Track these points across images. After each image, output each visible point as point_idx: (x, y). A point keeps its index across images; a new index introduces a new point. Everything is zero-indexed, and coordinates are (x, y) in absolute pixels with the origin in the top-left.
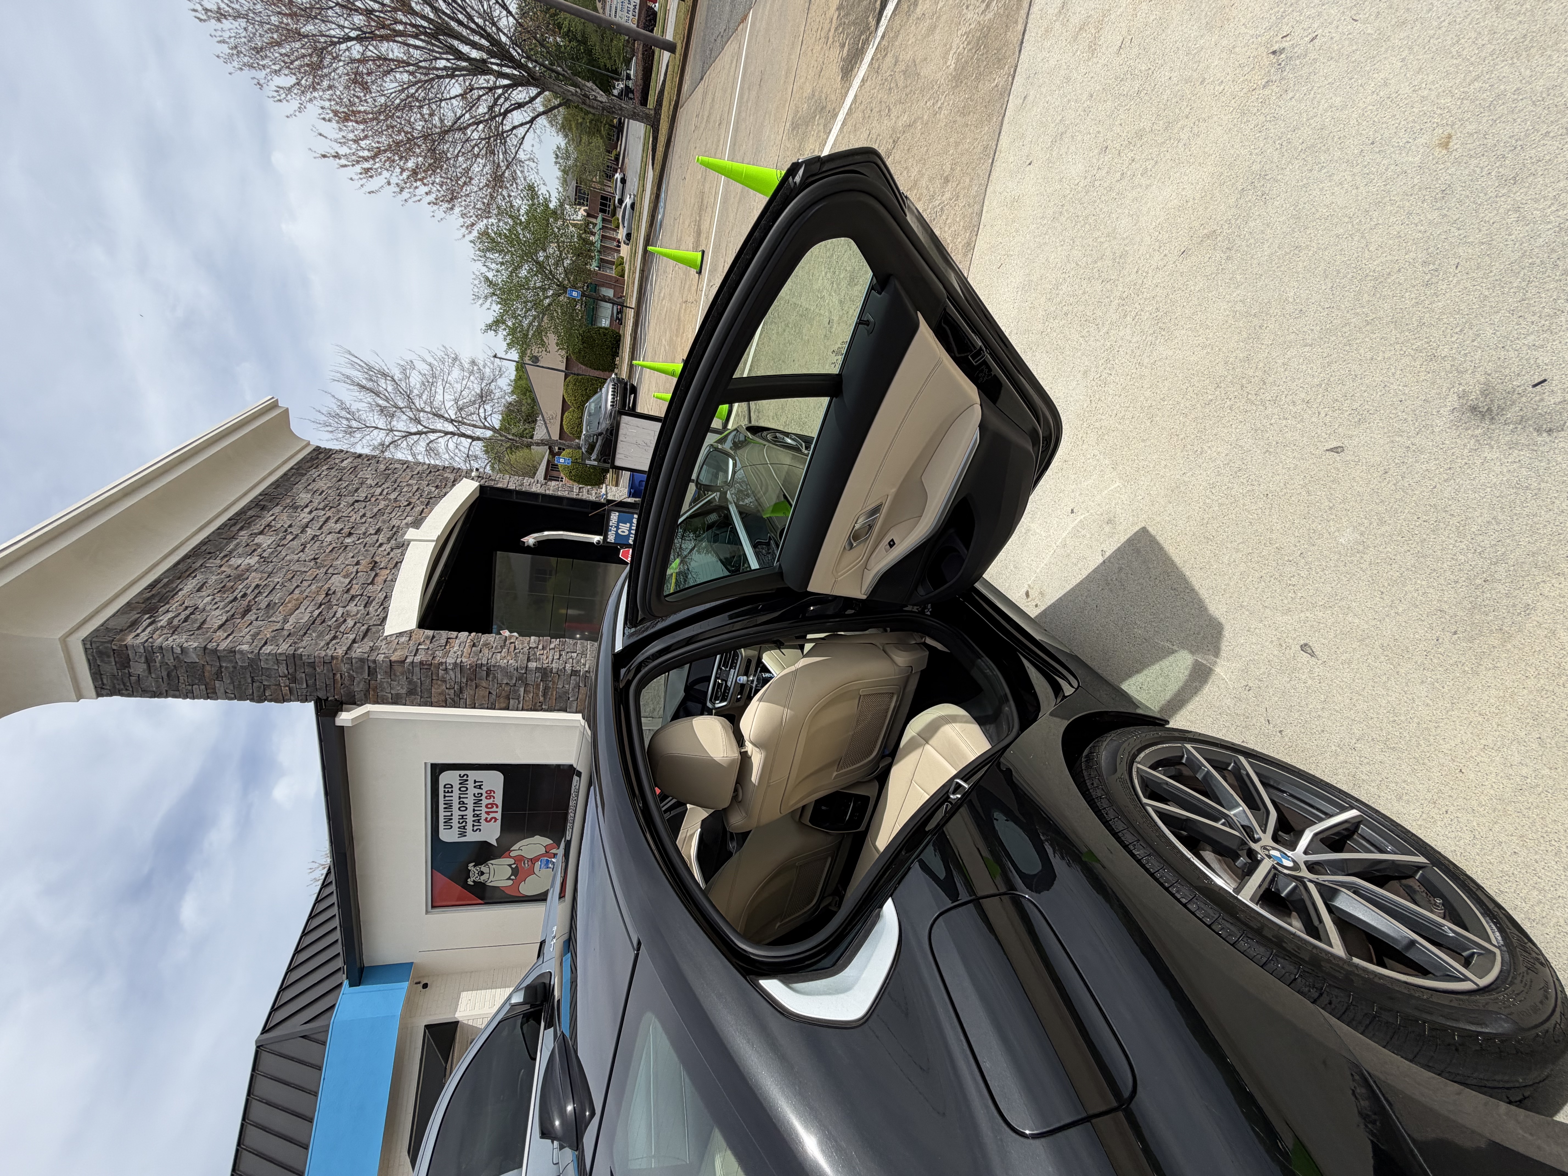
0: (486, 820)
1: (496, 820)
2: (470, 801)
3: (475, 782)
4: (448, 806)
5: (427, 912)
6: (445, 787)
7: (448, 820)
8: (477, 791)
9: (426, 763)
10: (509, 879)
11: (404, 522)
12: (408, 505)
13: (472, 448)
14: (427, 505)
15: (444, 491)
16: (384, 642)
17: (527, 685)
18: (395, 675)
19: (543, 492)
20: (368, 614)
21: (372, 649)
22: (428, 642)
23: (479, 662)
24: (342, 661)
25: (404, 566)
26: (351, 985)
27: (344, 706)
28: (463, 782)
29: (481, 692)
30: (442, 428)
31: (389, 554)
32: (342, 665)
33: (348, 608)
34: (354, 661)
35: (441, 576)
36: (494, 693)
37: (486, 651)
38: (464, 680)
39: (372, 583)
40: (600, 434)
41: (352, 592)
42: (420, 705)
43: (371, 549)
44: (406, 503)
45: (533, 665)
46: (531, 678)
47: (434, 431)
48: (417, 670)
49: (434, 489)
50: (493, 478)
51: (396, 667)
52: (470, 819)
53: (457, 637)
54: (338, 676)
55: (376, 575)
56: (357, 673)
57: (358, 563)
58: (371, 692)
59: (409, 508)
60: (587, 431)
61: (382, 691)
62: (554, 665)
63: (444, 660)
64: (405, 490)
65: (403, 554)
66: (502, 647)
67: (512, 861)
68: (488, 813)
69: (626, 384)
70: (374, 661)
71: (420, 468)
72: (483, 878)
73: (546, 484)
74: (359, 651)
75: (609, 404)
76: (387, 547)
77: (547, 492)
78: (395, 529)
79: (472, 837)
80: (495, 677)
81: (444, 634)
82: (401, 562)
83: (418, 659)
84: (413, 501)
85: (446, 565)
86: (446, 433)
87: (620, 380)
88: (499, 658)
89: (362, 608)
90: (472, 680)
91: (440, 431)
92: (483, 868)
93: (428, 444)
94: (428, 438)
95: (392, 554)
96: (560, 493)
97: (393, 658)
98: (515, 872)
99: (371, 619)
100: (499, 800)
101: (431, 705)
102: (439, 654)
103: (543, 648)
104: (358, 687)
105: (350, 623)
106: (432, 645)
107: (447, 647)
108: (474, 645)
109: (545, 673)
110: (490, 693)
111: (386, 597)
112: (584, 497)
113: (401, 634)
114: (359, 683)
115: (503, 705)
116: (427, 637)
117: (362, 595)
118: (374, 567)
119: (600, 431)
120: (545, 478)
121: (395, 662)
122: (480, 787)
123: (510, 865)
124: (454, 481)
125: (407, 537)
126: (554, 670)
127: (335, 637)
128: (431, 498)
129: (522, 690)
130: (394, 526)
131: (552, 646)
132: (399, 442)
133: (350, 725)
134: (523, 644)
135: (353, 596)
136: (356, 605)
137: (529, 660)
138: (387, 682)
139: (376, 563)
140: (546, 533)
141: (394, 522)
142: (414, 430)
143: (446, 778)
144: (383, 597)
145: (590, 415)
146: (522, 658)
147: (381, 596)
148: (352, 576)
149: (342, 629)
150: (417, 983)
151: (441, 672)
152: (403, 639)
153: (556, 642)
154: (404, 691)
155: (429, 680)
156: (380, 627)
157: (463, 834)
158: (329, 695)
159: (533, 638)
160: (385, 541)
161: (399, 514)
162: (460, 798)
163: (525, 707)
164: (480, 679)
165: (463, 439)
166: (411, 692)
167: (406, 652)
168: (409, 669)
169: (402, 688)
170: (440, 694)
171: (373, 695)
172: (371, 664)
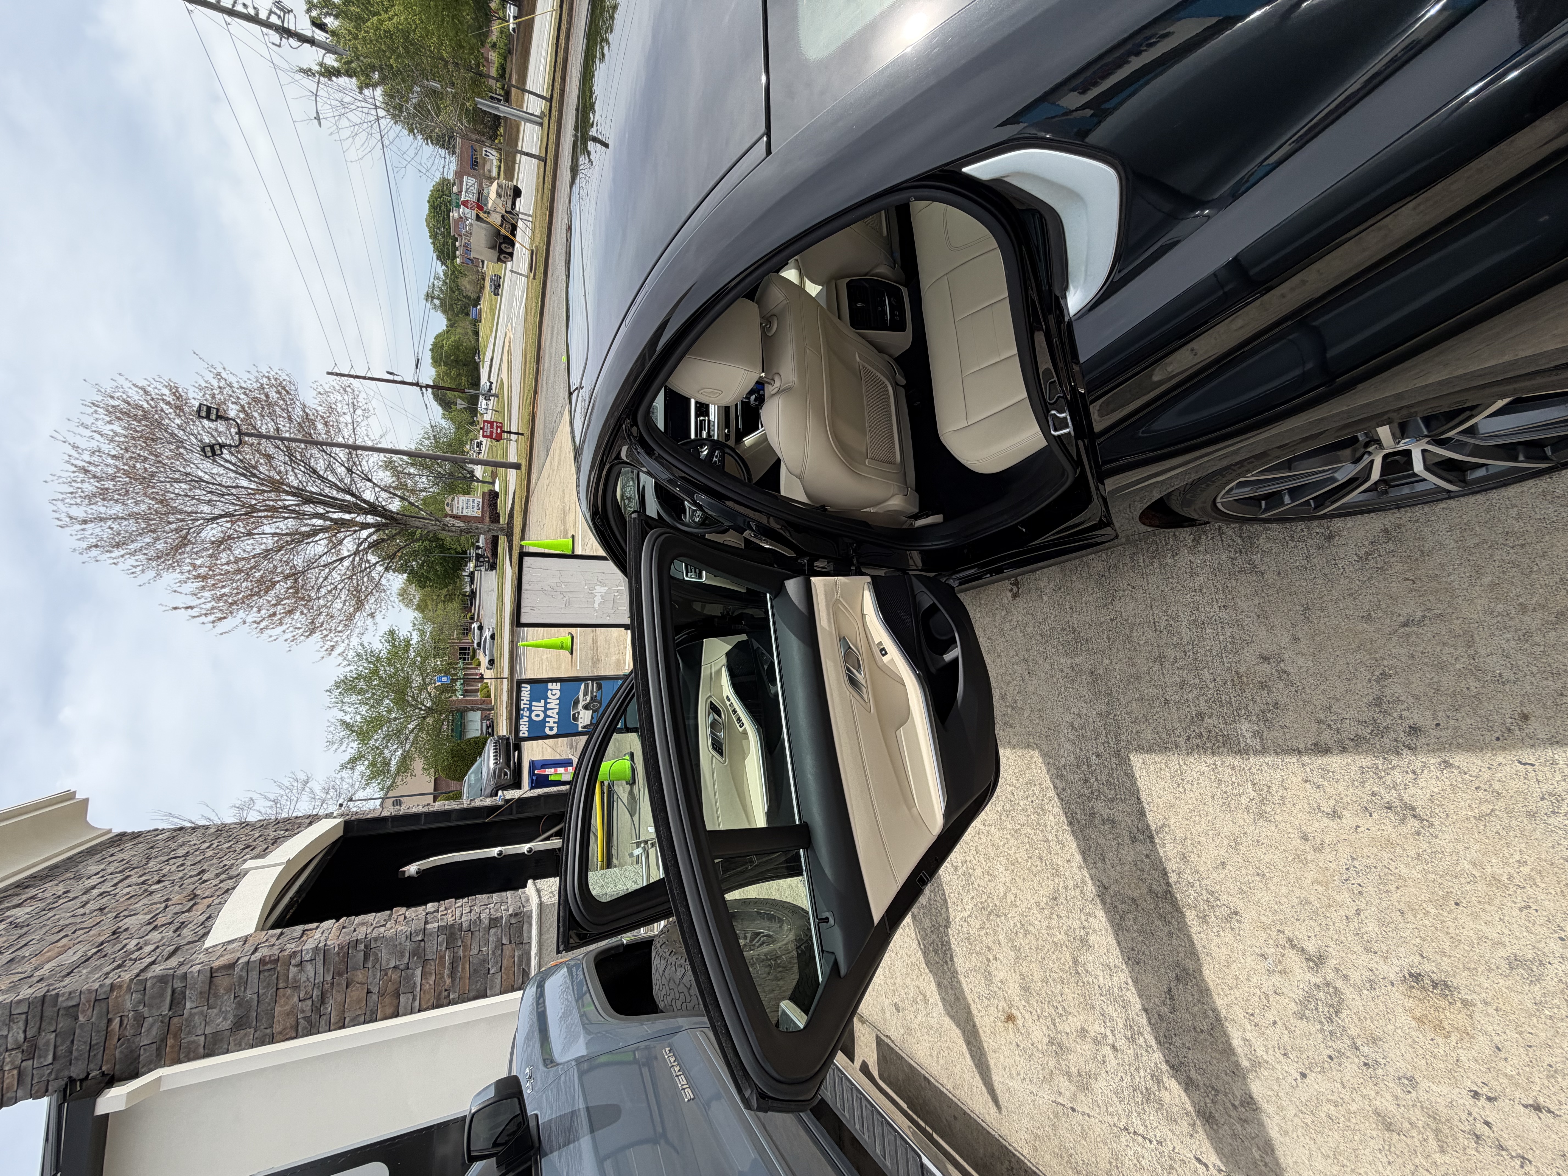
11: (241, 859)
14: (273, 844)
15: (297, 831)
16: (203, 954)
17: (425, 962)
18: (216, 996)
20: (179, 936)
21: (182, 964)
22: (273, 939)
23: (353, 939)
24: (129, 988)
25: (238, 890)
27: (116, 1083)
29: (356, 993)
31: (216, 886)
32: (128, 997)
33: (146, 938)
34: (149, 984)
36: (376, 990)
37: (362, 929)
38: (329, 978)
39: (188, 911)
41: (156, 924)
42: (252, 1047)
43: (191, 886)
44: (244, 848)
45: (433, 926)
46: (432, 948)
48: (254, 974)
49: (282, 832)
50: (361, 809)
51: (220, 980)
53: (318, 927)
54: (116, 1022)
55: (196, 904)
56: (150, 1007)
57: (168, 901)
58: (170, 1042)
59: (248, 850)
61: (189, 1033)
62: (464, 920)
63: (298, 950)
64: (243, 839)
65: (237, 882)
66: (387, 921)
70: (184, 979)
71: (264, 823)
73: (434, 804)
74: (160, 968)
76: (214, 881)
78: (227, 867)
80: (377, 959)
81: (298, 929)
82: (234, 888)
83: (258, 955)
84: (255, 844)
88: (382, 931)
89: (170, 933)
90: (341, 975)
95: (221, 885)
97: (216, 964)
99: (184, 939)
101: (272, 1042)
102: (290, 946)
103: (446, 909)
104: (147, 1037)
105: (149, 949)
106: (279, 941)
107: (304, 936)
108: (344, 928)
109: (452, 931)
110: (369, 992)
111: (209, 918)
113: (230, 942)
114: (149, 1030)
115: (390, 1010)
116: (272, 936)
117: (171, 923)
118: (192, 899)
120: (433, 801)
121: (220, 969)
124: (310, 823)
125: (244, 868)
126: (465, 925)
127: (119, 967)
128: (279, 838)
129: (418, 972)
130: (225, 865)
131: (458, 905)
133: (120, 1108)
134: (416, 912)
135: (156, 927)
136: (160, 933)
137: (426, 923)
138: (201, 1013)
139: (196, 895)
140: (431, 859)
141: (226, 862)
144: (205, 918)
146: (417, 924)
147: (202, 917)
148: (158, 911)
149: (134, 957)
151: (292, 971)
152: (234, 945)
153: (463, 901)
154: (227, 1025)
155: (271, 992)
156: (198, 943)
158: (91, 1066)
159: (429, 904)
160: (212, 878)
161: (234, 856)
163: (424, 1006)
164: (355, 969)
166: (240, 1023)
167: (238, 955)
168: (240, 977)
169: (225, 1019)
170: (288, 1015)
171: (172, 1047)
172: (178, 984)
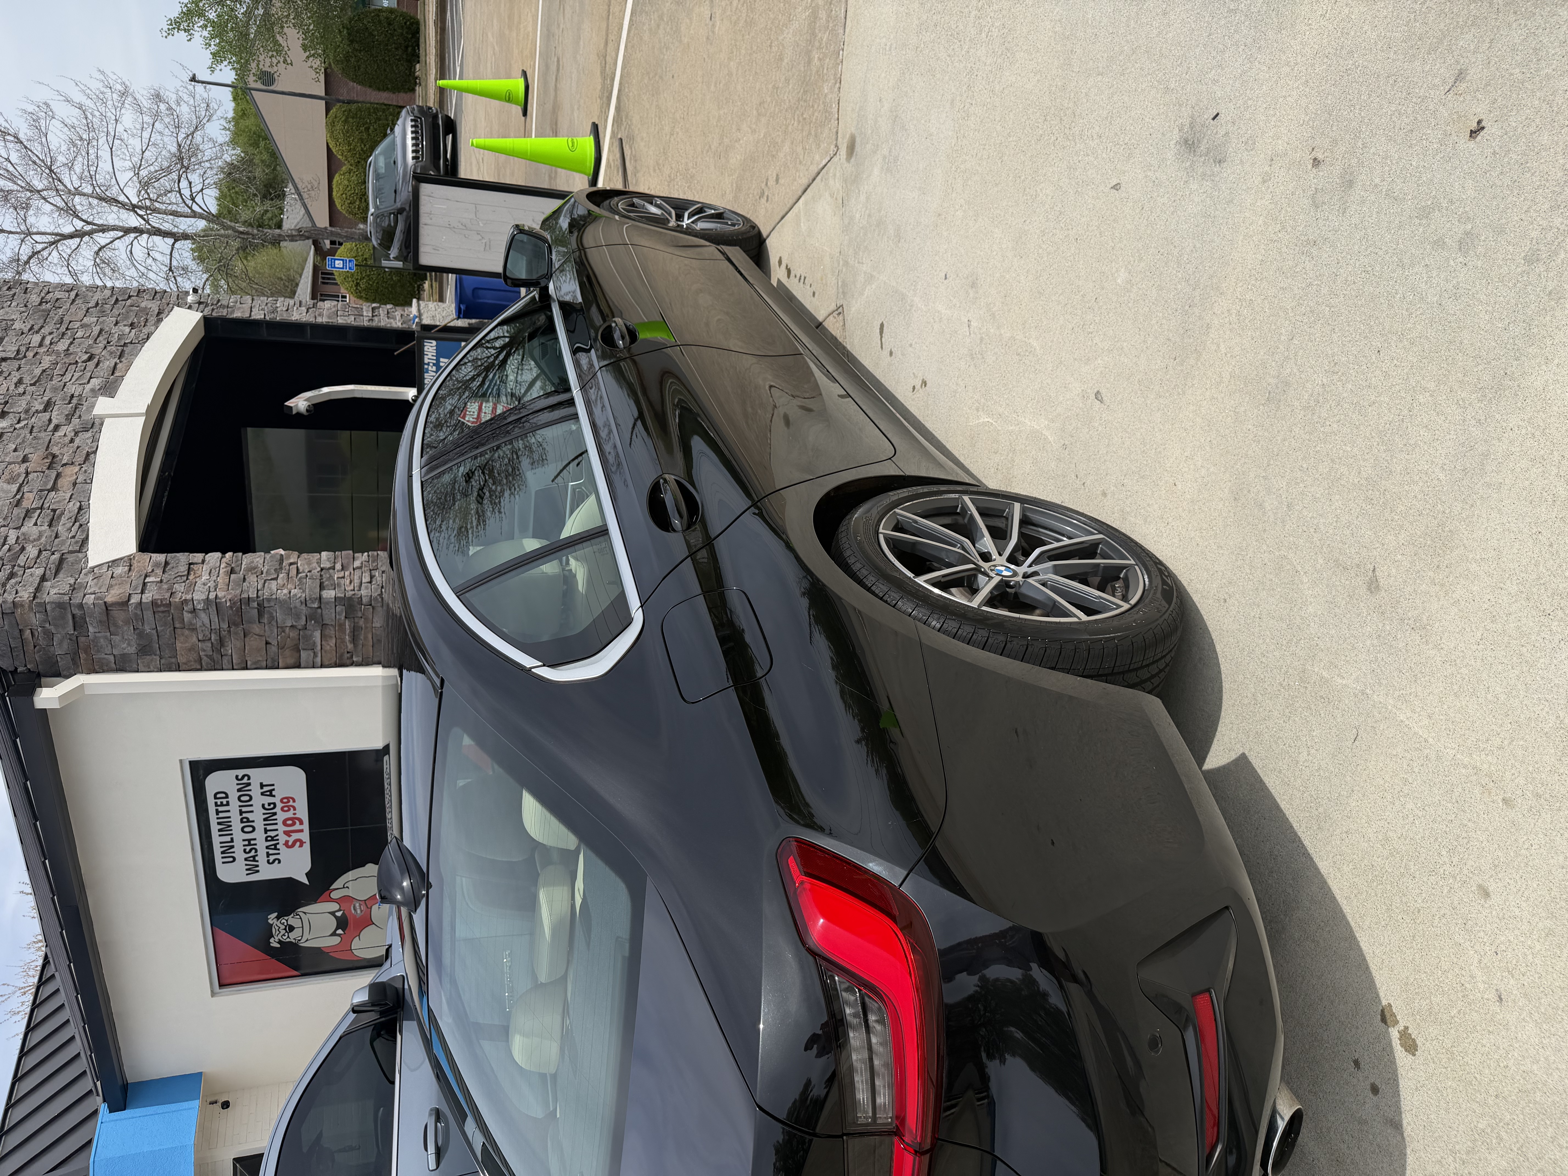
0: (286, 844)
1: (302, 843)
2: (257, 816)
3: (262, 786)
4: (225, 827)
5: (213, 994)
6: (216, 798)
7: (228, 849)
8: (268, 800)
9: (181, 761)
10: (334, 934)
11: (88, 387)
12: (90, 359)
13: (175, 254)
14: (120, 357)
15: (145, 331)
16: (91, 577)
17: (324, 626)
18: (115, 625)
19: (312, 320)
20: (56, 537)
21: (73, 588)
22: (159, 571)
23: (245, 595)
24: (31, 608)
25: (100, 458)
26: (112, 1110)
27: (43, 680)
28: (244, 787)
29: (254, 643)
30: (117, 223)
31: (72, 441)
32: (32, 615)
33: (24, 529)
34: (49, 608)
35: (162, 470)
36: (275, 642)
37: (252, 578)
38: (225, 626)
39: (54, 488)
40: (401, 211)
41: (26, 504)
42: (161, 670)
43: (43, 434)
44: (86, 357)
45: (329, 594)
46: (329, 615)
47: (104, 229)
48: (148, 615)
49: (127, 329)
50: (224, 303)
51: (116, 613)
52: (261, 845)
53: (203, 562)
54: (28, 633)
55: (58, 476)
56: (56, 626)
57: (25, 460)
58: (83, 656)
59: (91, 365)
60: (376, 207)
61: (98, 651)
62: (363, 592)
63: (189, 597)
64: (79, 334)
65: (96, 440)
66: (278, 571)
67: (334, 907)
68: (287, 833)
69: (435, 117)
70: (81, 606)
71: (98, 296)
72: (293, 936)
73: (314, 306)
74: (54, 591)
75: (410, 155)
76: (67, 430)
77: (319, 320)
78: (75, 401)
79: (267, 873)
80: (272, 618)
81: (182, 559)
82: (95, 452)
83: (147, 597)
84: (96, 351)
85: (167, 453)
86: (127, 231)
87: (425, 111)
88: (274, 588)
89: (46, 527)
90: (236, 625)
91: (114, 228)
92: (292, 920)
93: (97, 253)
94: (95, 242)
95: (77, 441)
96: (341, 321)
97: (109, 599)
98: (342, 923)
99: (63, 543)
100: (302, 810)
101: (178, 669)
102: (179, 588)
103: (343, 568)
104: (60, 649)
105: (32, 551)
106: (166, 575)
107: (191, 577)
108: (232, 571)
109: (350, 605)
110: (267, 643)
111: (80, 508)
112: (382, 324)
113: (114, 563)
114: (61, 643)
115: (291, 661)
116: (157, 565)
117: (41, 508)
118: (51, 463)
119: (398, 205)
120: (314, 297)
121: (114, 604)
122: (271, 794)
123: (333, 913)
124: (159, 314)
125: (97, 411)
126: (365, 600)
127: (12, 575)
128: (125, 345)
129: (317, 634)
130: (72, 396)
131: (357, 564)
132: (45, 253)
133: (56, 705)
134: (309, 564)
135: (28, 511)
136: (36, 524)
137: (322, 587)
138: (105, 638)
139: (54, 456)
140: (325, 390)
141: (72, 389)
142: (68, 229)
143: (215, 782)
144: (76, 509)
145: (378, 177)
146: (311, 586)
147: (73, 506)
148: (21, 480)
149: (21, 560)
150: (212, 1103)
151: (187, 616)
152: (120, 570)
153: (361, 558)
154: (132, 650)
155: (169, 630)
156: (80, 555)
157: (253, 869)
158: (17, 663)
159: (324, 554)
160: (63, 421)
161: (77, 375)
162: (241, 813)
163: (326, 663)
164: (250, 622)
165: (157, 239)
166: (144, 650)
167: (127, 589)
168: (136, 614)
169: (129, 644)
170: (190, 650)
171: (85, 660)
172: (76, 611)
